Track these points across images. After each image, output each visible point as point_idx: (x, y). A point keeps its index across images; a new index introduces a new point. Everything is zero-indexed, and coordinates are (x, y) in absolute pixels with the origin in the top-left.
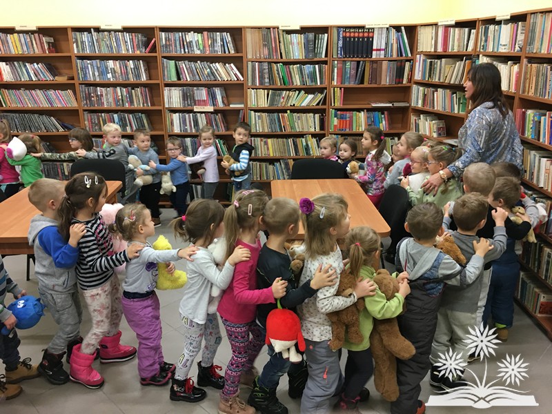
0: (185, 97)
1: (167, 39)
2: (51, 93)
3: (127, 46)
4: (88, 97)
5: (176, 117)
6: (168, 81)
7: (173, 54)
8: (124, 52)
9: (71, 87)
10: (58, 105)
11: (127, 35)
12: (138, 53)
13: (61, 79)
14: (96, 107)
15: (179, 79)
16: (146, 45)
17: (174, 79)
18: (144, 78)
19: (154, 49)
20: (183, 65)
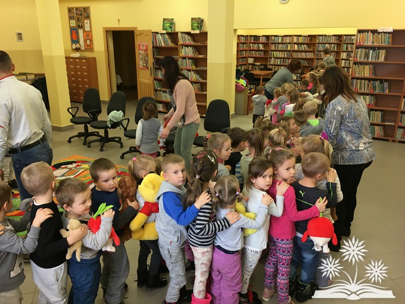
0: (347, 55)
1: (346, 38)
2: (307, 53)
3: (333, 40)
4: (318, 55)
5: (343, 61)
6: (343, 50)
7: (347, 42)
8: (331, 42)
9: (314, 52)
10: (308, 57)
11: (334, 37)
12: (336, 42)
13: (311, 50)
14: (319, 58)
15: (347, 49)
16: (338, 40)
17: (345, 50)
18: (336, 49)
19: (341, 41)
20: (349, 46)
